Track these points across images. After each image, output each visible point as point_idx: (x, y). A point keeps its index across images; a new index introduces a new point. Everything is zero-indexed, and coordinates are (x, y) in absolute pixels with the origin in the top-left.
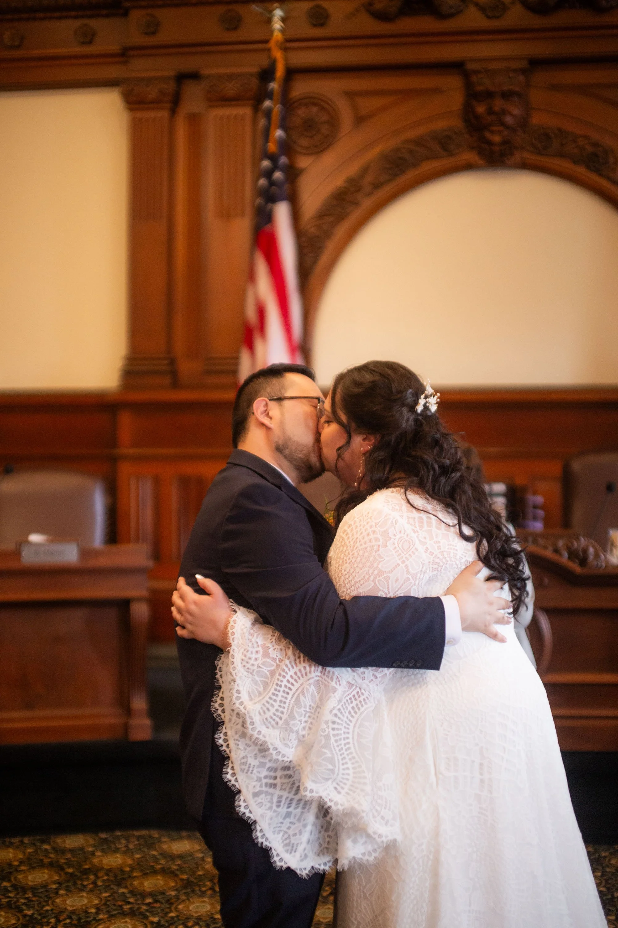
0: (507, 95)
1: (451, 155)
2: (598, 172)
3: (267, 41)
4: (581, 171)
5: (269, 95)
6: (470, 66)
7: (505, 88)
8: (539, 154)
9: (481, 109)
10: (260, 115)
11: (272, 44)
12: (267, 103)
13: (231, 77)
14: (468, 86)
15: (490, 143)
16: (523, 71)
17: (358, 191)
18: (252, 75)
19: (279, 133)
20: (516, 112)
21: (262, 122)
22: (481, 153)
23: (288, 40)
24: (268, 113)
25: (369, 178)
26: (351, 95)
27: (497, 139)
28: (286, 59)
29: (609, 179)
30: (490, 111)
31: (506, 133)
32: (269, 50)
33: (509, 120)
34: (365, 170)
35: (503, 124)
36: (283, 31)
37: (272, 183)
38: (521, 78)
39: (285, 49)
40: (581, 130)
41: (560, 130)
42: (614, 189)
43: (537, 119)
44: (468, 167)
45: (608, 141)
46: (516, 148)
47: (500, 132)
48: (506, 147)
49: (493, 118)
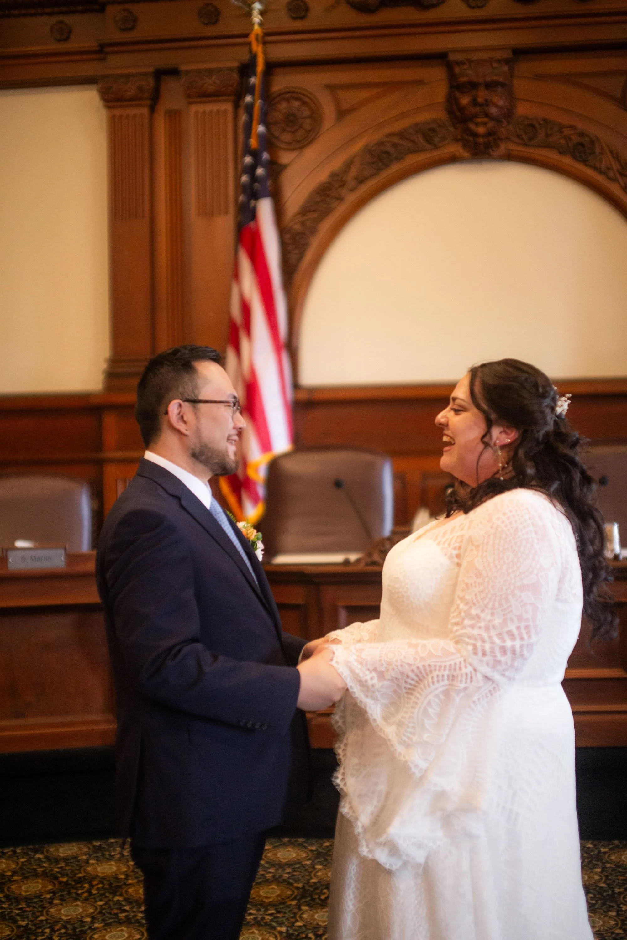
0: (490, 86)
1: (436, 147)
2: (585, 162)
3: (247, 36)
4: (567, 161)
5: (251, 90)
6: (453, 57)
7: (488, 79)
8: (525, 145)
9: (465, 101)
10: (241, 111)
11: (252, 38)
12: (248, 99)
13: (210, 72)
14: (452, 76)
15: (475, 135)
16: (507, 61)
17: (342, 186)
18: (231, 69)
19: (261, 129)
20: (501, 103)
21: (243, 118)
22: (466, 145)
23: (267, 34)
24: (249, 109)
25: (353, 172)
26: (332, 88)
27: (481, 130)
28: (265, 53)
29: (595, 168)
30: (474, 102)
31: (491, 124)
32: (249, 44)
33: (493, 111)
34: (348, 165)
35: (487, 115)
36: (261, 24)
37: (254, 179)
38: (506, 69)
39: (265, 43)
40: (565, 120)
41: (545, 120)
42: (600, 179)
43: (521, 110)
44: (453, 160)
45: (594, 131)
46: (501, 139)
47: (485, 124)
48: (491, 139)
49: (478, 109)
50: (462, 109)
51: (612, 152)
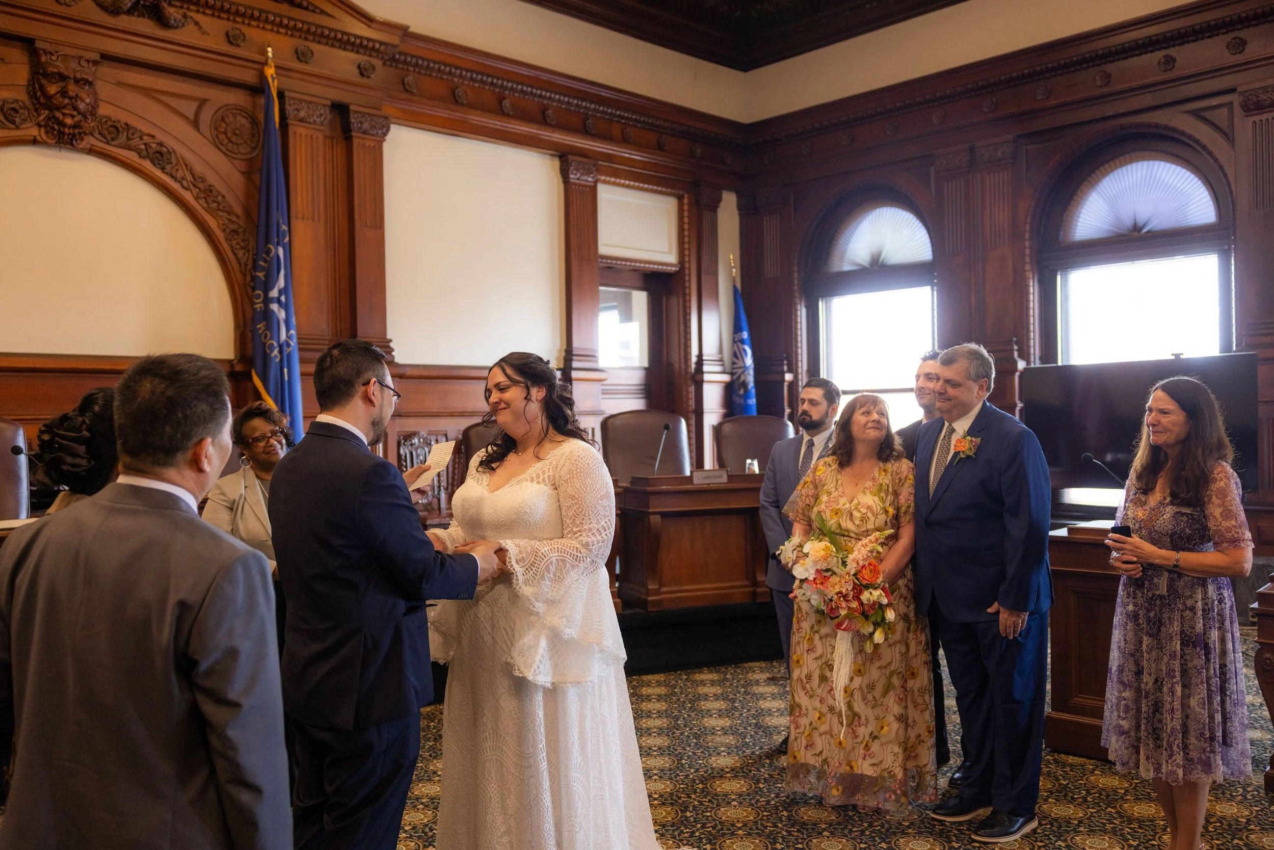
0: (80, 82)
1: (17, 127)
2: (163, 169)
4: (147, 165)
7: (79, 75)
8: (108, 143)
15: (62, 124)
16: (94, 63)
20: (87, 100)
22: (49, 131)
27: (69, 121)
29: (172, 177)
31: (78, 118)
33: (82, 106)
35: (75, 108)
38: (93, 68)
40: (146, 129)
41: (127, 124)
42: (176, 186)
43: (104, 110)
44: (34, 142)
45: (171, 143)
46: (85, 134)
47: (73, 116)
48: (77, 131)
49: (67, 101)
50: (49, 97)
51: (186, 165)
